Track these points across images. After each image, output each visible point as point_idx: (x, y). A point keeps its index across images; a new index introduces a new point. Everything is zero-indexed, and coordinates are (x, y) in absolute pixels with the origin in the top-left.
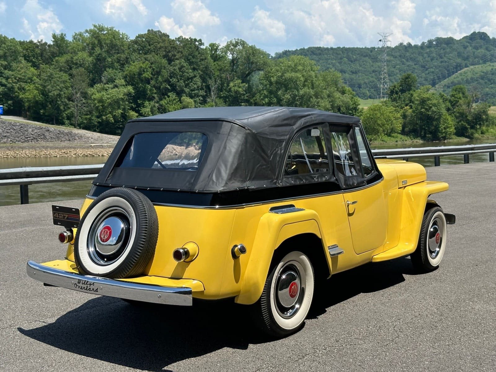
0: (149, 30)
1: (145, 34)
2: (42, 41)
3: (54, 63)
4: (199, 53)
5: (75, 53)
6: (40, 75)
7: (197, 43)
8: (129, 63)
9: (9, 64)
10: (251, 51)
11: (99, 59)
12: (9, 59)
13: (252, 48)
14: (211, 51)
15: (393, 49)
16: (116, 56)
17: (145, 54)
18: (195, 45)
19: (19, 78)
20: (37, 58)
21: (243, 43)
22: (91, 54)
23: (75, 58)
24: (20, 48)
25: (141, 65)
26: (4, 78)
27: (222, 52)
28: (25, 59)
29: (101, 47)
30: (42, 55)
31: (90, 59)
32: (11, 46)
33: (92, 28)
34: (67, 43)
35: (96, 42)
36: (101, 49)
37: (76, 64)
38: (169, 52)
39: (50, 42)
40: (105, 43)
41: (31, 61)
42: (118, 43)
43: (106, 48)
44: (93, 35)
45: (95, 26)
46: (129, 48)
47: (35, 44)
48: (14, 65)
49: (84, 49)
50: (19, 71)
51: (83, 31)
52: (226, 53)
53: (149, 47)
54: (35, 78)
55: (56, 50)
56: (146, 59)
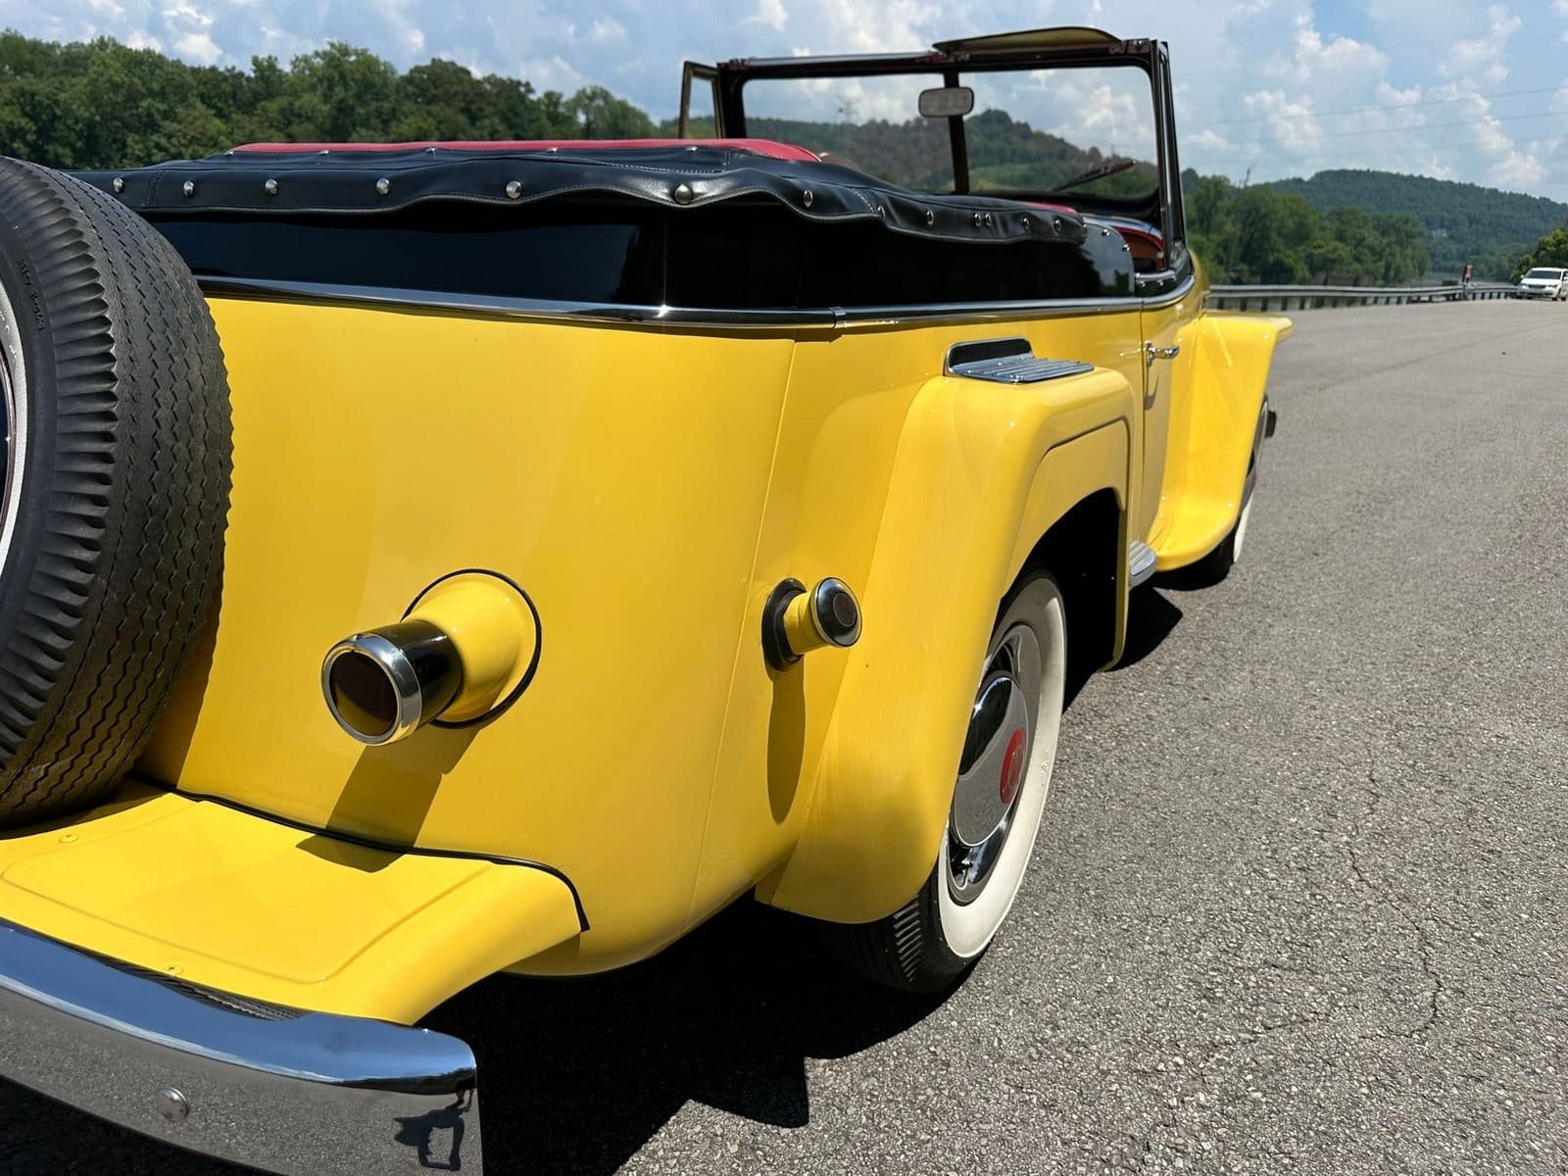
0: (434, 60)
1: (427, 67)
2: (234, 68)
3: (259, 112)
4: (526, 109)
5: (296, 95)
6: (231, 133)
7: (522, 89)
8: (400, 121)
9: (172, 109)
10: (619, 111)
11: (343, 109)
12: (172, 98)
13: (623, 105)
14: (548, 106)
15: (859, 129)
16: (374, 105)
17: (429, 102)
18: (518, 91)
19: (193, 137)
20: (226, 102)
21: (605, 96)
22: (326, 99)
23: (297, 104)
24: (189, 79)
25: (421, 124)
26: (165, 135)
27: (568, 110)
28: (203, 101)
29: (346, 85)
30: (234, 96)
31: (326, 108)
32: (173, 73)
33: (328, 48)
34: (281, 75)
35: (337, 77)
36: (346, 90)
37: (299, 116)
38: (472, 102)
39: (249, 71)
40: (353, 80)
41: (215, 107)
42: (378, 81)
43: (354, 88)
44: (329, 62)
45: (332, 45)
46: (398, 91)
47: (220, 74)
48: (180, 110)
49: (313, 88)
50: (192, 123)
51: (310, 52)
52: (575, 111)
53: (434, 92)
54: (222, 138)
55: (260, 87)
56: (429, 114)
